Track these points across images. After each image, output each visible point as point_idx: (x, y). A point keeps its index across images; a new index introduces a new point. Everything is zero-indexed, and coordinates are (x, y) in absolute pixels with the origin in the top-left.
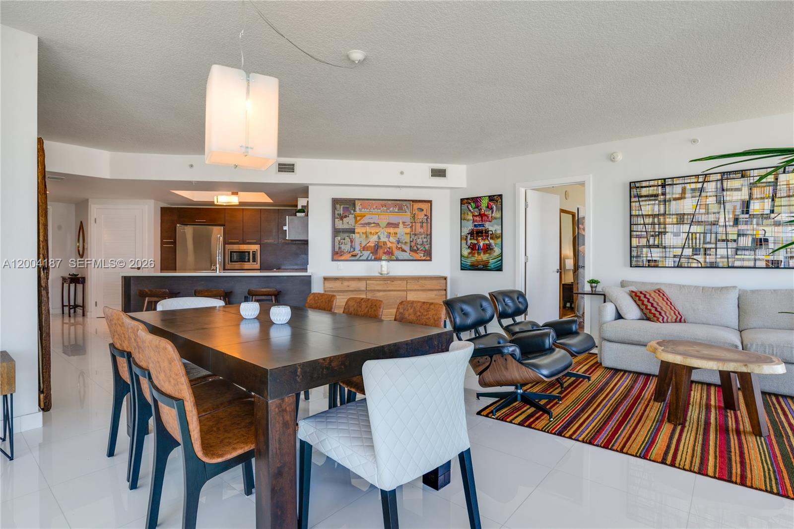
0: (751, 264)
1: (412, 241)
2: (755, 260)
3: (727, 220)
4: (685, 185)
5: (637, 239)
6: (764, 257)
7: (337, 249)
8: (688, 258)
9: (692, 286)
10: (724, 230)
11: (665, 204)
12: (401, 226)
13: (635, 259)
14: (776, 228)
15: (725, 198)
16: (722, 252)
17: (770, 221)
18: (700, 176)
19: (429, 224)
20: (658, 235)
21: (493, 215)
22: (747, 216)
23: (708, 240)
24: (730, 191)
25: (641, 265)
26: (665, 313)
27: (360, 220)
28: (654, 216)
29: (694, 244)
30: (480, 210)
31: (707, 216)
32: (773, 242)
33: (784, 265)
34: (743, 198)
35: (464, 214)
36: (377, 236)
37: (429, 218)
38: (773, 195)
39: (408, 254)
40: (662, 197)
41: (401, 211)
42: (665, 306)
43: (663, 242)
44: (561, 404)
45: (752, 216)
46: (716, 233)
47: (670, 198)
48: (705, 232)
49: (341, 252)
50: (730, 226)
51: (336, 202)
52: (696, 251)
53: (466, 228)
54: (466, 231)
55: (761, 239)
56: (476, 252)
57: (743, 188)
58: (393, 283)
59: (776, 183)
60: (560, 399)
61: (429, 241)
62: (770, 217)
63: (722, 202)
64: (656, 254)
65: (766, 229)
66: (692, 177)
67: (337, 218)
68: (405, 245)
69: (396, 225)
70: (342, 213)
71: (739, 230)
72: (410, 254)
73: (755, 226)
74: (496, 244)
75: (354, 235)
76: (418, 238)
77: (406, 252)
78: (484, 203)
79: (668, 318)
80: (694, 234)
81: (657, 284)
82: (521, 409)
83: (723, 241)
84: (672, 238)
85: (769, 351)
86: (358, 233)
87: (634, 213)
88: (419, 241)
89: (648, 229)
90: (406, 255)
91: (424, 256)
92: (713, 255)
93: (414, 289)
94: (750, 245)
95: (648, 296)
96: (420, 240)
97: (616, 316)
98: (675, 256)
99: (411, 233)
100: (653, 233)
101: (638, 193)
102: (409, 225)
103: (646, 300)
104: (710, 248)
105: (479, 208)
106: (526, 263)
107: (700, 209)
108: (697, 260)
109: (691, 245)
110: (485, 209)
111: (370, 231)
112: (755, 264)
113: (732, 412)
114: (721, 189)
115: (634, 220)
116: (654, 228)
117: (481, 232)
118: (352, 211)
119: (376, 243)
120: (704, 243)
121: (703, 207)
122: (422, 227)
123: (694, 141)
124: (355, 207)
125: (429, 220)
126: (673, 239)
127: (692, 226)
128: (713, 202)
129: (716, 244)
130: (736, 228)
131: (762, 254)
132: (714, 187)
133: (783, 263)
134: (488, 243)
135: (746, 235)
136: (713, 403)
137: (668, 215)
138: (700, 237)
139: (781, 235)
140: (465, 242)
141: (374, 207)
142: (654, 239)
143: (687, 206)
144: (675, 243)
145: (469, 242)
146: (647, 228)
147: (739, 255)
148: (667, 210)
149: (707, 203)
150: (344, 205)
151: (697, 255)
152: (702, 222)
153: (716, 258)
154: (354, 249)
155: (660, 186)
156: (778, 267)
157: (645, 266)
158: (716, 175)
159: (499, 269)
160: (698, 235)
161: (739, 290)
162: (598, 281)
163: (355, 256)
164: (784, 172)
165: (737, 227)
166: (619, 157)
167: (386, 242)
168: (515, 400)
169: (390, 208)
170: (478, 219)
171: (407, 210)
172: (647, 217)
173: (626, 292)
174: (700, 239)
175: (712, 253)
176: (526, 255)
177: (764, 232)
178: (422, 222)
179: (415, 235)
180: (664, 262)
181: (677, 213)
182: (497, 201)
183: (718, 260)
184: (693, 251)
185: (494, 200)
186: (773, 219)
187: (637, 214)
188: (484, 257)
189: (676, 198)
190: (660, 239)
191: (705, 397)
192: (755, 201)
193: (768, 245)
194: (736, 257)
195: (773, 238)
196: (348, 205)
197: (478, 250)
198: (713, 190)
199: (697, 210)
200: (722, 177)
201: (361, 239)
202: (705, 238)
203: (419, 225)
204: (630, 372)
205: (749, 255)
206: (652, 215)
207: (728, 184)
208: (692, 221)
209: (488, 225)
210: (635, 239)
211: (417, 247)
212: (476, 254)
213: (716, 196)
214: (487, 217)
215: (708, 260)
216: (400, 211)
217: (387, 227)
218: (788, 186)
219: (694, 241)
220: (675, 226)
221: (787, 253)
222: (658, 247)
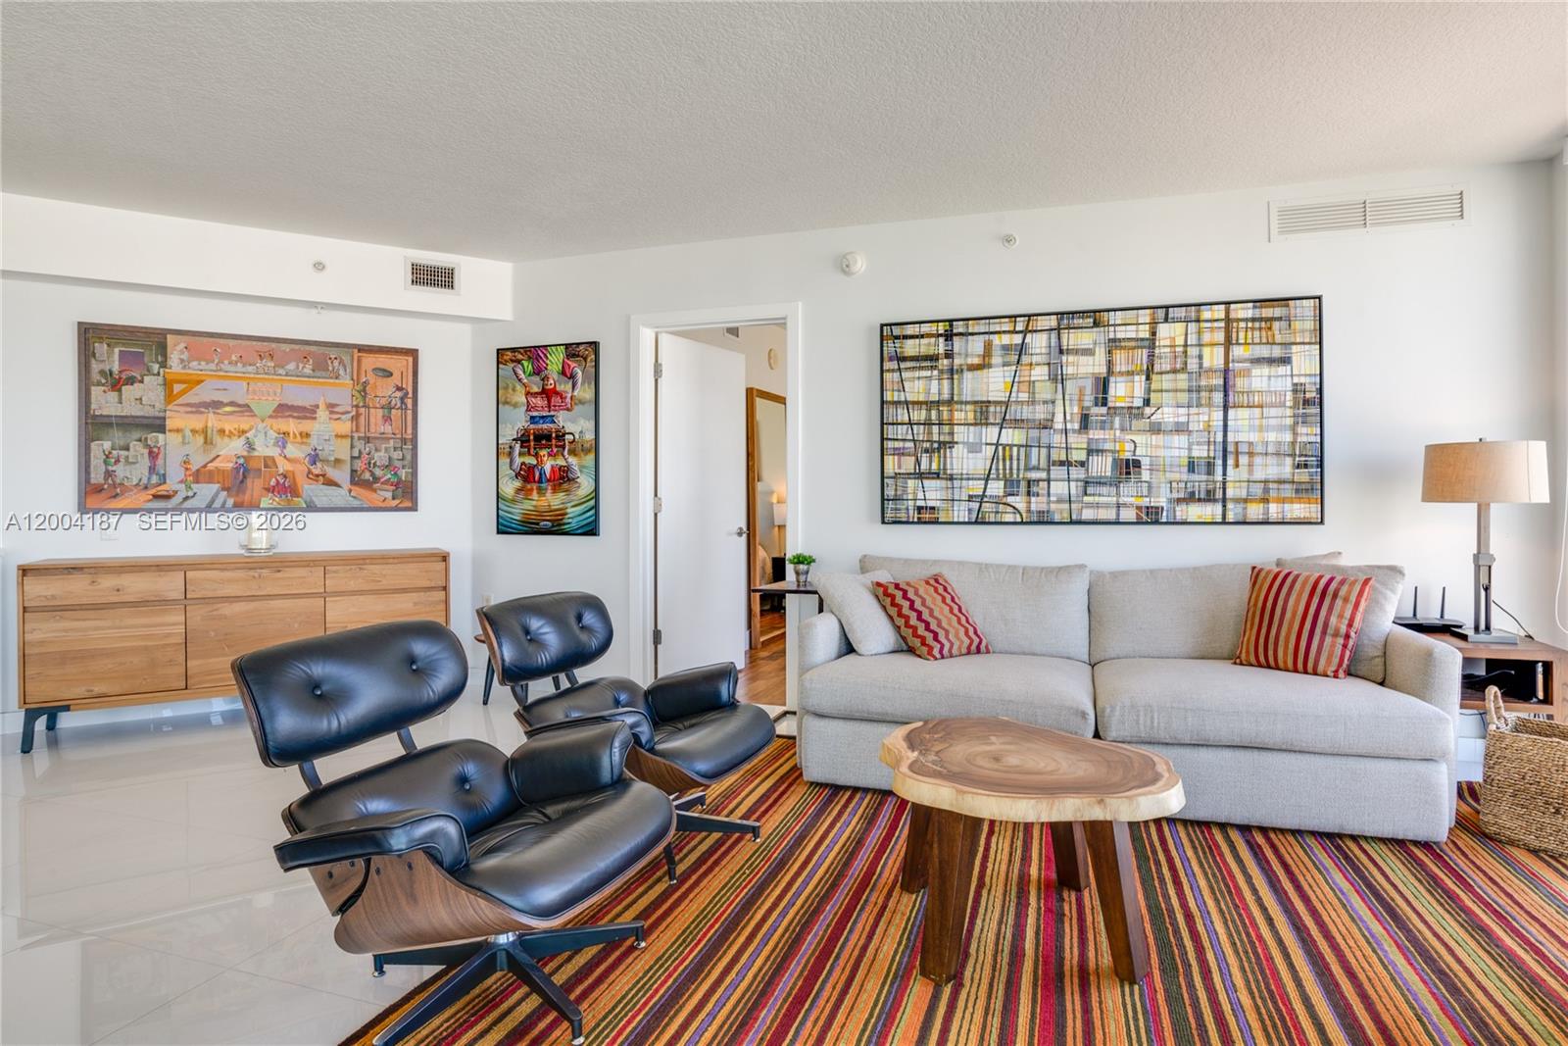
0: (1111, 515)
1: (359, 457)
2: (1118, 506)
3: (1068, 418)
4: (991, 337)
5: (896, 457)
6: (1133, 499)
7: (97, 477)
8: (996, 503)
9: (1002, 566)
10: (1064, 441)
11: (953, 379)
12: (322, 414)
13: (890, 505)
14: (1154, 437)
15: (1064, 368)
16: (1059, 488)
17: (1143, 424)
18: (1018, 319)
19: (409, 412)
20: (939, 449)
21: (575, 393)
22: (1104, 410)
23: (1034, 462)
24: (1073, 353)
25: (904, 520)
26: (947, 633)
27: (183, 393)
28: (929, 405)
29: (1008, 471)
30: (545, 379)
31: (1031, 407)
32: (1148, 467)
33: (1167, 516)
34: (1097, 370)
35: (506, 388)
36: (242, 440)
37: (409, 398)
38: (1148, 368)
39: (344, 492)
40: (945, 362)
41: (324, 374)
42: (946, 617)
43: (948, 467)
44: (646, 948)
45: (1112, 411)
46: (1049, 447)
47: (961, 365)
48: (1029, 444)
49: (114, 486)
50: (1074, 431)
51: (90, 335)
52: (1011, 487)
53: (509, 425)
54: (509, 433)
55: (1128, 461)
56: (535, 486)
57: (1097, 350)
58: (279, 575)
59: (1154, 340)
60: (642, 934)
61: (409, 457)
62: (1143, 414)
63: (1060, 377)
64: (933, 493)
65: (1138, 438)
66: (1003, 320)
67: (99, 384)
68: (334, 467)
69: (308, 413)
70: (116, 368)
71: (1089, 442)
72: (350, 491)
73: (1118, 433)
74: (582, 467)
75: (161, 436)
76: (376, 450)
77: (337, 485)
78: (555, 361)
79: (952, 645)
80: (1007, 448)
81: (935, 562)
82: (497, 1006)
83: (1062, 463)
84: (965, 456)
85: (1145, 722)
86: (178, 431)
87: (888, 396)
88: (380, 457)
89: (918, 434)
90: (339, 496)
91: (394, 498)
92: (1043, 495)
93: (350, 589)
94: (1109, 474)
95: (911, 595)
96: (382, 454)
97: (840, 648)
98: (971, 498)
99: (356, 435)
100: (928, 445)
101: (898, 350)
102: (348, 412)
103: (906, 604)
104: (1038, 481)
105: (543, 375)
106: (656, 515)
107: (1018, 391)
108: (1014, 508)
109: (1001, 472)
110: (556, 377)
111: (219, 425)
112: (1118, 515)
113: (1073, 895)
114: (1057, 350)
115: (891, 413)
116: (930, 433)
117: (548, 437)
118: (156, 367)
119: (242, 461)
120: (1028, 469)
121: (1024, 387)
122: (387, 419)
123: (1008, 240)
124: (165, 356)
125: (409, 402)
126: (968, 458)
127: (1003, 430)
128: (1043, 378)
129: (1049, 471)
130: (1085, 436)
131: (1130, 494)
132: (1044, 345)
133: (1165, 514)
134: (564, 464)
135: (1102, 451)
136: (1034, 871)
137: (957, 403)
138: (1018, 455)
139: (1161, 453)
140: (508, 460)
141: (234, 358)
142: (931, 457)
143: (994, 383)
144: (971, 467)
145: (518, 461)
146: (915, 432)
147: (1090, 495)
148: (956, 392)
149: (1033, 379)
150: (124, 345)
151: (1013, 495)
152: (1023, 420)
153: (1049, 502)
154: (163, 479)
155: (941, 335)
156: (1157, 522)
157: (911, 520)
158: (1048, 317)
159: (591, 530)
160: (1015, 449)
161: (1091, 572)
162: (810, 557)
163: (167, 497)
164: (1166, 320)
165: (1087, 433)
166: (859, 264)
167: (273, 459)
168: (489, 967)
169: (288, 363)
170: (539, 401)
171: (342, 372)
172: (916, 406)
173: (865, 586)
174: (1018, 459)
175: (1040, 492)
176: (656, 495)
177: (1132, 445)
178: (389, 407)
179: (368, 440)
180: (951, 512)
181: (976, 399)
182: (585, 359)
183: (1053, 506)
184: (1005, 487)
185: (578, 356)
186: (1149, 418)
187: (896, 399)
188: (553, 500)
189: (972, 365)
190: (942, 459)
191: (1019, 852)
192: (1119, 379)
193: (1140, 474)
194: (1086, 499)
195: (1148, 458)
196: (142, 346)
197: (540, 481)
198: (1044, 351)
199: (1013, 395)
200: (1059, 324)
201: (187, 450)
202: (1028, 456)
203: (377, 415)
204: (866, 790)
205: (1106, 496)
206: (926, 403)
207: (1072, 339)
208: (1004, 419)
209: (564, 420)
210: (891, 457)
211: (372, 474)
212: (535, 492)
213: (1049, 364)
214: (561, 398)
215: (1033, 507)
216: (318, 374)
217: (276, 417)
218: (1173, 350)
219: (1008, 463)
220: (972, 428)
221: (1171, 492)
222: (937, 476)
